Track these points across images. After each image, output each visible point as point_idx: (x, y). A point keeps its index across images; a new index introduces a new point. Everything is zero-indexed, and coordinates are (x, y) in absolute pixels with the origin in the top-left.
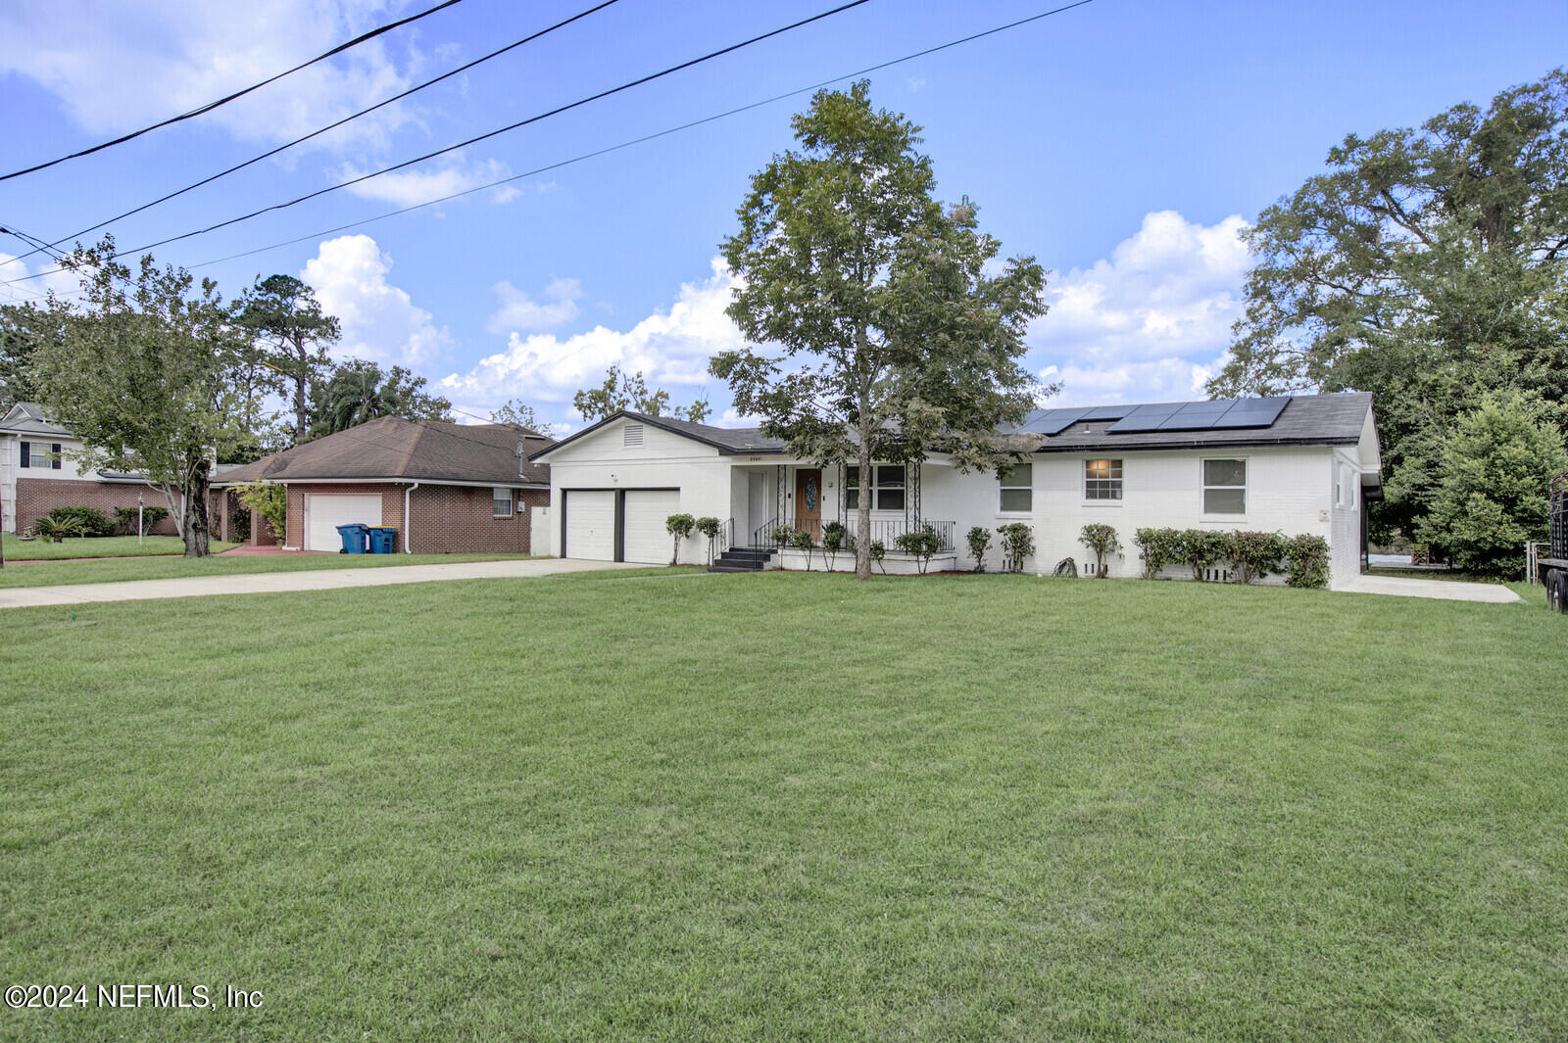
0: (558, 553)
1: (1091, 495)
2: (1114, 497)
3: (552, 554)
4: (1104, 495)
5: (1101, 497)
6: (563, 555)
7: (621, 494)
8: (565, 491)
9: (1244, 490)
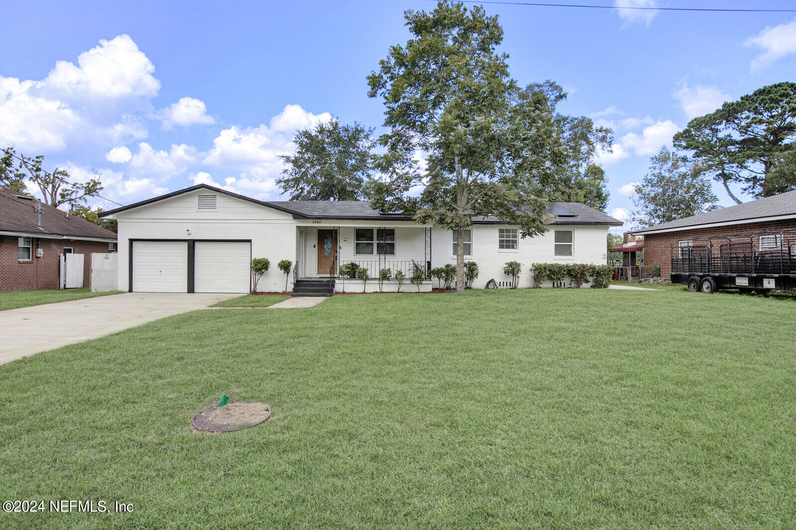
0: (127, 289)
1: (501, 247)
2: (513, 247)
3: (120, 289)
4: (508, 247)
5: (506, 248)
6: (131, 290)
7: (192, 244)
8: (131, 241)
9: (571, 245)
